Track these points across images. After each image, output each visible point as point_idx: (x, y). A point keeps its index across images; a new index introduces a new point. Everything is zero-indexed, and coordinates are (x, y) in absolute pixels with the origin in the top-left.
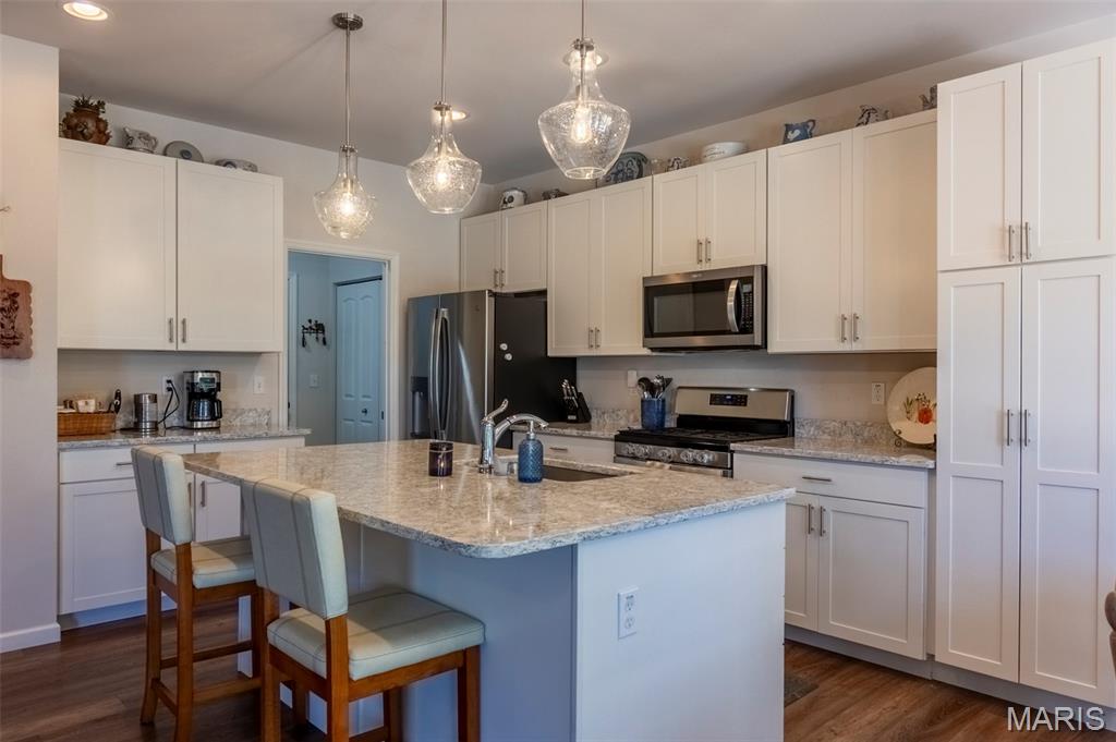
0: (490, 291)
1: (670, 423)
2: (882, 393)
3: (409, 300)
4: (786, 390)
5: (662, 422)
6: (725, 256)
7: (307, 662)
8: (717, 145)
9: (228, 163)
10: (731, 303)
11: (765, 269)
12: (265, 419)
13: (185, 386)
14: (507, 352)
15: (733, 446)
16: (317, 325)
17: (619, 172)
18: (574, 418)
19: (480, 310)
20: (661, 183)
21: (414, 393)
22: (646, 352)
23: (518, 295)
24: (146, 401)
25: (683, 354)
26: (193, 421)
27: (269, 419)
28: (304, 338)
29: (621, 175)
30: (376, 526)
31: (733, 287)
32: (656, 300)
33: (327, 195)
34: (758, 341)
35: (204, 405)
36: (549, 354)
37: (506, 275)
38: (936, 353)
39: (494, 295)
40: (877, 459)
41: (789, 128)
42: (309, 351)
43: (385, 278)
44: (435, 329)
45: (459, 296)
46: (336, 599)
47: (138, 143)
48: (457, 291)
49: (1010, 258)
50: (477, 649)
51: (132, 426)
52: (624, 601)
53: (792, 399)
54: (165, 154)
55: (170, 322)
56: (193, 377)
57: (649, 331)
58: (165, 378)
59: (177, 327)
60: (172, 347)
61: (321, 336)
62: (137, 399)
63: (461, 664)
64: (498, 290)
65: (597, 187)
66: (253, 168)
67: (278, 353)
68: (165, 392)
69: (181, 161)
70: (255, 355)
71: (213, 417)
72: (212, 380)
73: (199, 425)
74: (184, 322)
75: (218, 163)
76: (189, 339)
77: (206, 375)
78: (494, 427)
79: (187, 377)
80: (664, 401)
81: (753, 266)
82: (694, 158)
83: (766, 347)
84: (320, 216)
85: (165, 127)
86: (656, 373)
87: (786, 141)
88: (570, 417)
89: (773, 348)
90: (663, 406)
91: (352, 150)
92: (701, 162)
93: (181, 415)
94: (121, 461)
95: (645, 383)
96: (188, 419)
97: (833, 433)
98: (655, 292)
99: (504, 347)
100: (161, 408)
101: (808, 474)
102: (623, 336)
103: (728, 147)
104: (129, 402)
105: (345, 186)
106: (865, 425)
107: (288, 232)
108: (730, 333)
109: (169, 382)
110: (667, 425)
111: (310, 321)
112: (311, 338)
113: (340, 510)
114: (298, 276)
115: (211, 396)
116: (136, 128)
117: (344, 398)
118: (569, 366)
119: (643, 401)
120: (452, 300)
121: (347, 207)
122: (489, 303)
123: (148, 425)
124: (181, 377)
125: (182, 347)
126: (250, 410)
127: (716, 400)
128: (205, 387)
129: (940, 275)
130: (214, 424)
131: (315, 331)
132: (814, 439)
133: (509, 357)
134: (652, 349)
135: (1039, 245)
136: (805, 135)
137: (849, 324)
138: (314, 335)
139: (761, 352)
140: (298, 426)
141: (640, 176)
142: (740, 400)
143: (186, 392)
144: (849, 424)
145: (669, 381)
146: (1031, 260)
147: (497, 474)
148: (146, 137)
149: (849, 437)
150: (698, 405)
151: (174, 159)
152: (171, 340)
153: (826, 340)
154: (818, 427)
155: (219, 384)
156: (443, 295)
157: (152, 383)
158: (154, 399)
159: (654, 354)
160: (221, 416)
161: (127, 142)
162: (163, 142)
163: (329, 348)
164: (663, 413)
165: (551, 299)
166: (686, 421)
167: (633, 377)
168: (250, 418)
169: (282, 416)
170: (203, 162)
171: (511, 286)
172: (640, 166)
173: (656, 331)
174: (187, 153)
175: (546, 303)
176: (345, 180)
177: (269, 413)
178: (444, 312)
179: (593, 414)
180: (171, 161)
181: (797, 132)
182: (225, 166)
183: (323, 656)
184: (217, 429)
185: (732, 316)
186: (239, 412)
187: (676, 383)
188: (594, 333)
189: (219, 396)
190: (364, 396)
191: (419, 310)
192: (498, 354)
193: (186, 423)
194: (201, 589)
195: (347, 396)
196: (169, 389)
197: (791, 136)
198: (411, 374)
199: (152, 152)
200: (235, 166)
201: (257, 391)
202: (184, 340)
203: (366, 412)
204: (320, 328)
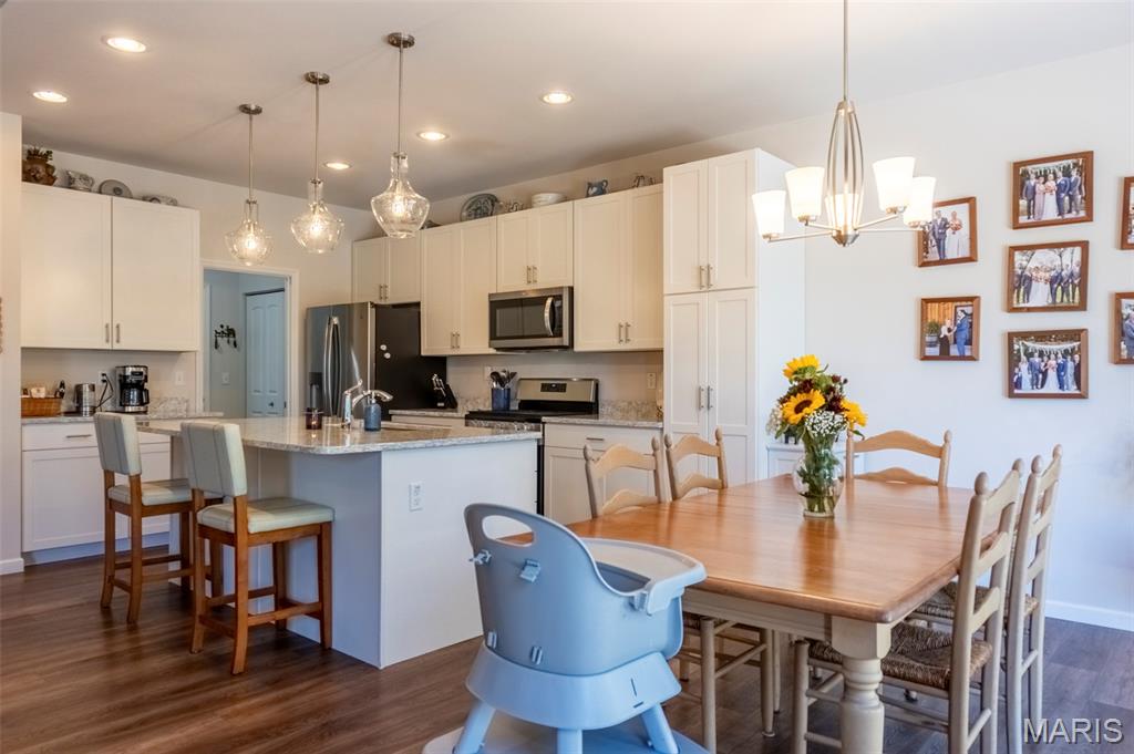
0: (372, 303)
1: (514, 406)
2: (654, 380)
3: (308, 309)
4: (591, 380)
5: (508, 405)
6: (546, 280)
7: (223, 527)
8: (541, 195)
9: (153, 199)
10: (547, 315)
11: (571, 290)
12: (184, 407)
13: (118, 378)
14: (386, 351)
15: (544, 419)
16: (228, 329)
17: (479, 208)
18: (442, 404)
19: (364, 317)
20: (504, 220)
21: (311, 385)
22: (492, 351)
23: (395, 306)
24: (86, 389)
25: (523, 353)
26: (125, 406)
27: (188, 406)
28: (216, 342)
29: (479, 211)
30: (265, 446)
31: (549, 301)
32: (498, 311)
33: (236, 234)
34: (566, 342)
35: (134, 394)
36: (423, 354)
37: (389, 289)
38: (662, 351)
39: (375, 306)
40: (630, 423)
41: (590, 185)
42: (221, 352)
43: (288, 289)
44: (328, 333)
45: (350, 306)
46: (239, 485)
47: (79, 183)
48: (349, 302)
49: (702, 287)
50: (329, 523)
51: (74, 409)
52: (413, 488)
53: (597, 386)
54: (100, 192)
55: (107, 326)
56: (125, 371)
57: (493, 336)
58: (100, 372)
59: (113, 330)
60: (108, 347)
61: (232, 339)
62: (78, 390)
63: (319, 532)
64: (383, 302)
65: (461, 221)
66: (174, 203)
67: (195, 352)
68: (100, 383)
69: (115, 198)
70: (174, 355)
71: (141, 403)
72: (141, 373)
73: (130, 409)
74: (118, 327)
75: (144, 199)
76: (122, 340)
77: (134, 369)
78: (352, 398)
79: (120, 372)
80: (509, 390)
81: (561, 288)
82: (527, 204)
83: (573, 346)
84: (230, 249)
85: (99, 169)
86: (502, 368)
87: (588, 196)
88: (439, 405)
89: (577, 348)
90: (509, 394)
91: (254, 202)
92: (531, 207)
93: (115, 402)
94: (70, 434)
95: (495, 375)
96: (121, 405)
97: (622, 410)
98: (498, 305)
99: (384, 347)
100: (98, 397)
101: (589, 436)
102: (476, 340)
103: (551, 197)
104: (69, 392)
105: (249, 229)
106: (643, 403)
107: (203, 254)
108: (546, 336)
109: (104, 375)
110: (512, 408)
111: (222, 326)
112: (222, 341)
113: (243, 440)
114: (211, 287)
115: (140, 387)
116: (78, 170)
117: (253, 394)
118: (439, 364)
119: (493, 390)
120: (344, 310)
121: (251, 244)
122: (371, 313)
123: (88, 409)
124: (114, 371)
125: (116, 347)
126: (171, 399)
127: (546, 388)
128: (134, 379)
129: (666, 298)
130: (142, 409)
131: (226, 334)
132: (611, 415)
133: (388, 356)
134: (498, 349)
135: (718, 279)
136: (602, 192)
137: (624, 329)
138: (226, 339)
139: (569, 351)
140: (211, 410)
141: (491, 215)
142: (561, 388)
143: (118, 385)
144: (634, 404)
145: (514, 374)
146: (712, 288)
147: (353, 428)
148: (85, 178)
149: (633, 413)
150: (534, 393)
151: (109, 197)
152: (107, 341)
153: (610, 343)
154: (614, 406)
155: (146, 377)
156: (334, 306)
157: (89, 375)
158: (93, 388)
159: (499, 353)
160: (148, 402)
161: (70, 183)
162: (99, 180)
163: (239, 350)
164: (508, 399)
165: (424, 310)
166: (525, 405)
167: (488, 371)
168: (171, 406)
169: (200, 405)
170: (132, 198)
171: (392, 299)
172: (493, 205)
173: (498, 335)
174: (118, 191)
175: (419, 313)
176: (249, 225)
177: (187, 401)
178: (335, 320)
179: (459, 402)
180: (105, 199)
181: (595, 189)
182: (151, 201)
183: (232, 520)
184: (145, 412)
185: (548, 324)
186: (161, 401)
187: (519, 376)
188: (455, 336)
189: (146, 386)
190: (271, 391)
191: (315, 317)
192: (378, 353)
193: (120, 408)
194: (148, 506)
195: (256, 391)
196: (104, 381)
197: (591, 192)
198: (309, 370)
199: (90, 191)
200: (159, 201)
201: (177, 383)
202: (118, 341)
203: (272, 404)
204: (231, 332)
